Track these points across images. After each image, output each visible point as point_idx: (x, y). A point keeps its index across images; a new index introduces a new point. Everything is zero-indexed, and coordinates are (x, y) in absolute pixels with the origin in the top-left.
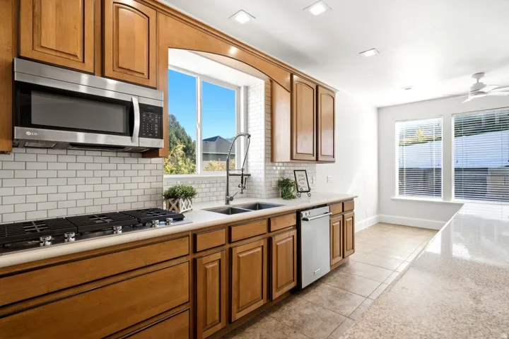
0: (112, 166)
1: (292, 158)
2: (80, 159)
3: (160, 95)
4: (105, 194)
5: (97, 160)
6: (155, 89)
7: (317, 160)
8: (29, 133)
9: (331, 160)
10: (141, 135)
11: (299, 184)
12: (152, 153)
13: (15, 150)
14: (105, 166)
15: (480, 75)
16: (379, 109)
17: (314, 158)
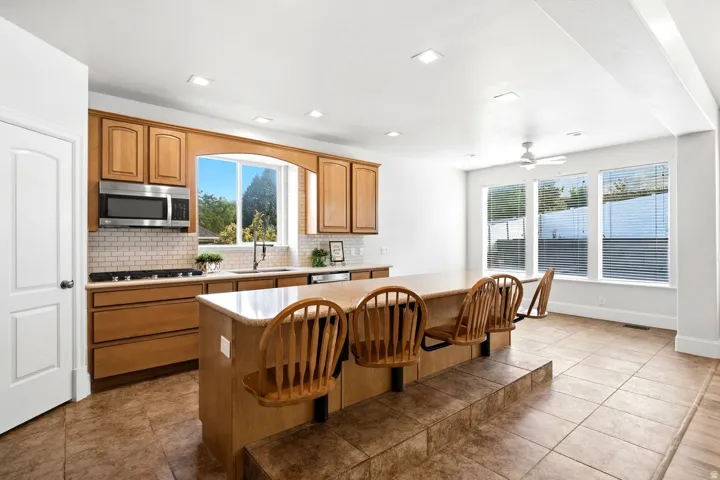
0: (159, 239)
1: (318, 231)
2: (137, 234)
3: (187, 191)
4: (154, 258)
5: (149, 234)
6: (184, 187)
7: (351, 232)
8: (107, 221)
9: (373, 231)
10: (173, 219)
11: (333, 254)
12: (184, 230)
13: (100, 229)
14: (154, 239)
15: (527, 144)
16: (467, 173)
17: (348, 230)
